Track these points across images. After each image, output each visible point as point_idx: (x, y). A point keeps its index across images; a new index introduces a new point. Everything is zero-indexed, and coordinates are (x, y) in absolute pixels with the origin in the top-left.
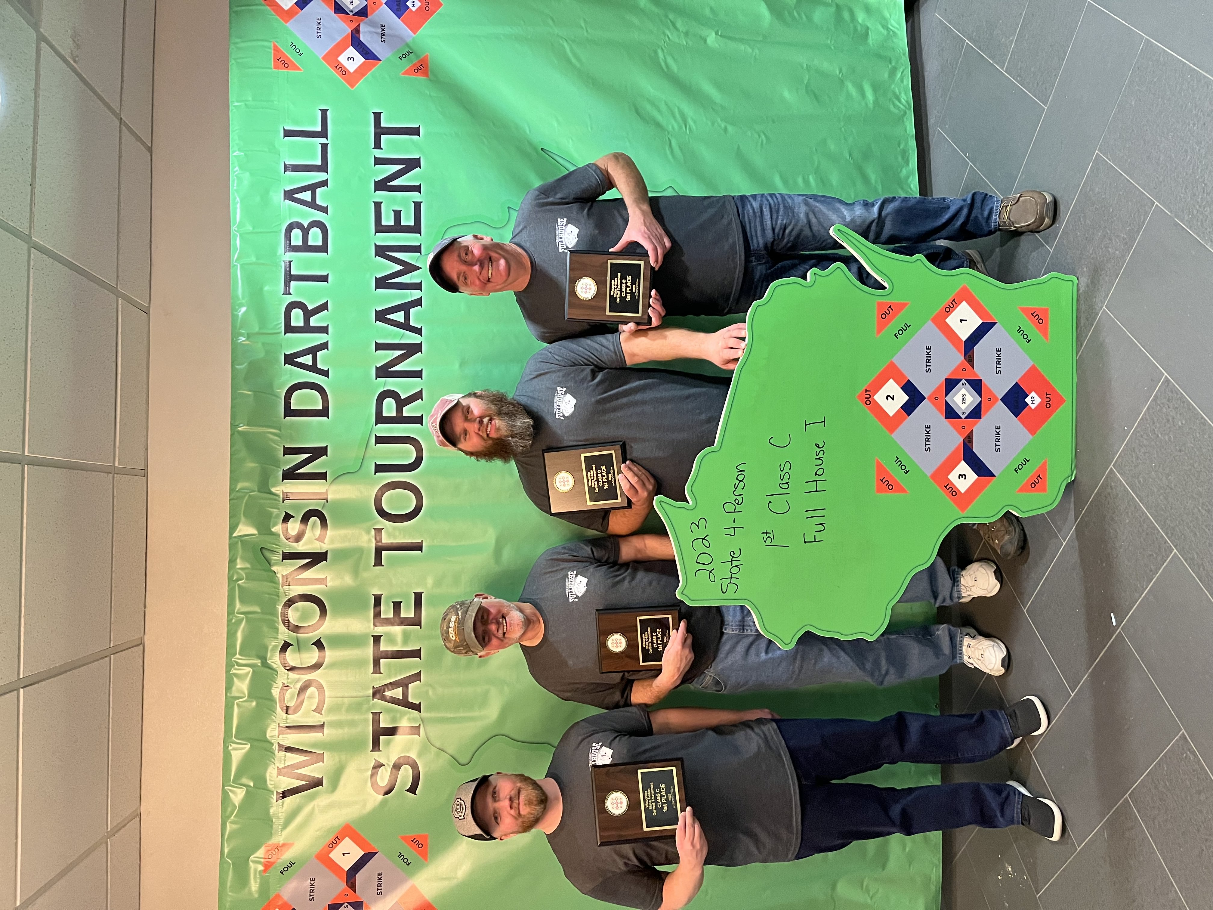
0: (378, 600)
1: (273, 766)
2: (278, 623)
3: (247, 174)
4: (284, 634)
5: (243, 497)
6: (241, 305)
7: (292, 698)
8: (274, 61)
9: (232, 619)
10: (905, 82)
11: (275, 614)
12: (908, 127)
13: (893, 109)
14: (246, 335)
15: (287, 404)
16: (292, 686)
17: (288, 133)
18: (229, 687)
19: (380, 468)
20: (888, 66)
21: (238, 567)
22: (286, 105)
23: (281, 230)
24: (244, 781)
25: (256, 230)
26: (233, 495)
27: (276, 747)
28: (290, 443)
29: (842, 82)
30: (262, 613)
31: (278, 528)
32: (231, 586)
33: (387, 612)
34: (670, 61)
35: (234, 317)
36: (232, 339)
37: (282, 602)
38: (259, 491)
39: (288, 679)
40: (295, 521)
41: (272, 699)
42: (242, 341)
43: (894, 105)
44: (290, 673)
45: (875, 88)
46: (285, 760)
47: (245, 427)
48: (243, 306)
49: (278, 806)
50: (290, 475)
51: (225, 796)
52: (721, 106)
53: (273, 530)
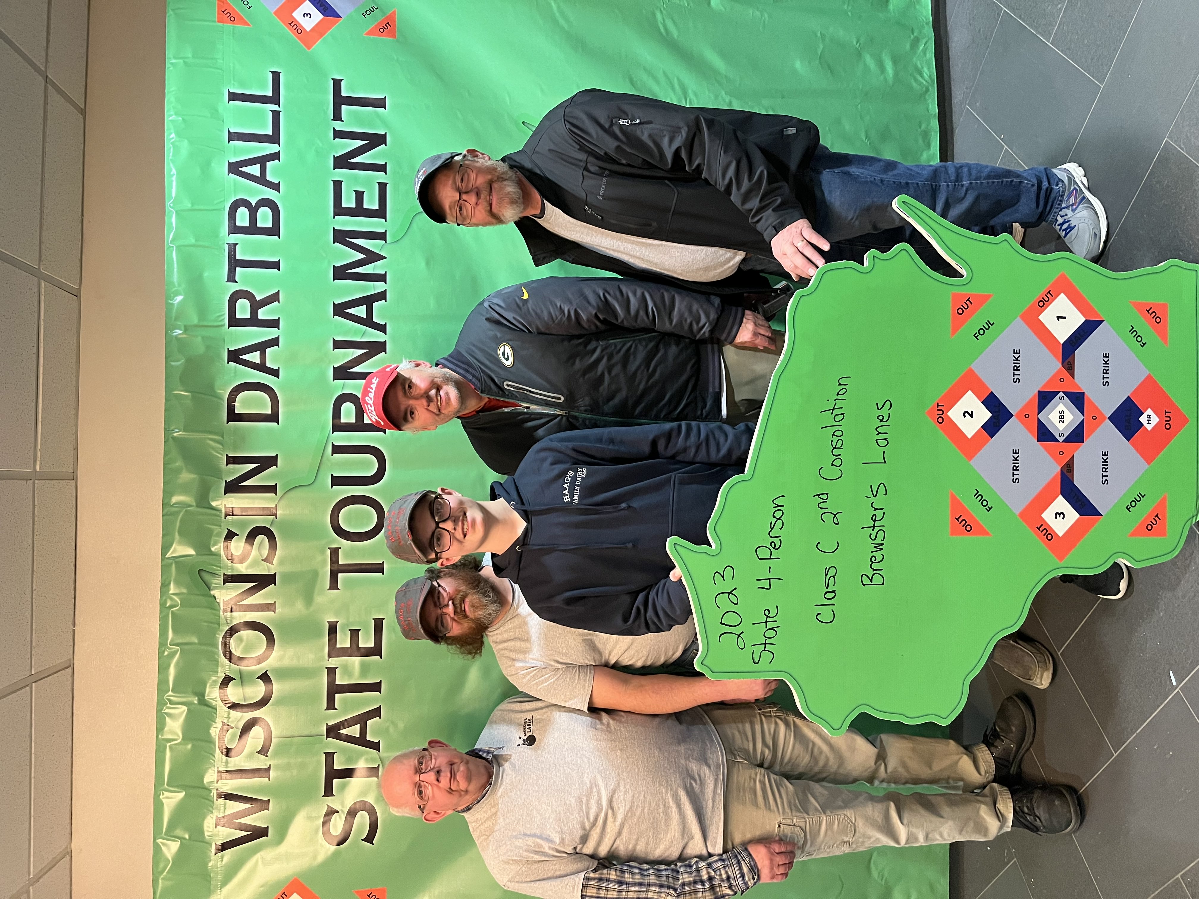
0: (333, 629)
1: (211, 815)
2: (218, 655)
3: (186, 141)
4: (225, 667)
5: (178, 513)
6: (177, 293)
7: (232, 740)
8: (218, 14)
9: (164, 652)
10: (928, 56)
11: (215, 646)
12: (930, 106)
13: (914, 84)
14: (183, 328)
15: (231, 408)
16: (233, 725)
17: (233, 97)
18: (161, 726)
19: (337, 481)
20: (910, 37)
21: (171, 592)
22: (231, 65)
23: (224, 208)
24: (179, 832)
25: (196, 207)
26: (166, 511)
27: (214, 794)
28: (235, 451)
29: (859, 55)
30: (200, 644)
31: (219, 547)
32: (163, 614)
33: (344, 641)
34: (670, 24)
35: (169, 307)
36: (166, 332)
37: (222, 631)
38: (197, 506)
39: (229, 718)
40: (239, 541)
41: (210, 741)
42: (179, 334)
43: (916, 80)
44: (232, 712)
45: (895, 61)
46: (225, 809)
47: (180, 433)
48: (180, 294)
49: (217, 859)
50: (233, 487)
51: (157, 850)
52: (726, 77)
53: (213, 549)
